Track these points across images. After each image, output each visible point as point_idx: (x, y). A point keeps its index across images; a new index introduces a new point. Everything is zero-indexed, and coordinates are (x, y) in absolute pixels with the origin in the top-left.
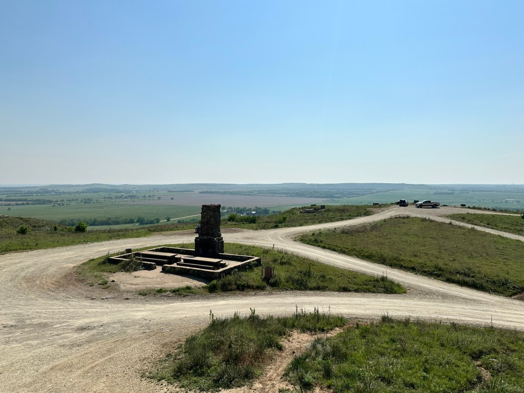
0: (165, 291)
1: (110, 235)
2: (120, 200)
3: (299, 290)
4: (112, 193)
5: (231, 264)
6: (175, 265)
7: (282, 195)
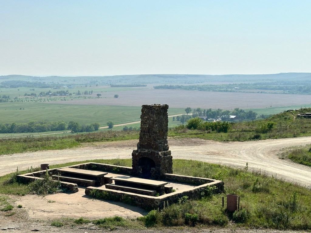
0: (87, 222)
1: (25, 145)
2: (46, 98)
3: (277, 228)
4: (35, 89)
5: (180, 189)
6: (103, 188)
7: (276, 91)
